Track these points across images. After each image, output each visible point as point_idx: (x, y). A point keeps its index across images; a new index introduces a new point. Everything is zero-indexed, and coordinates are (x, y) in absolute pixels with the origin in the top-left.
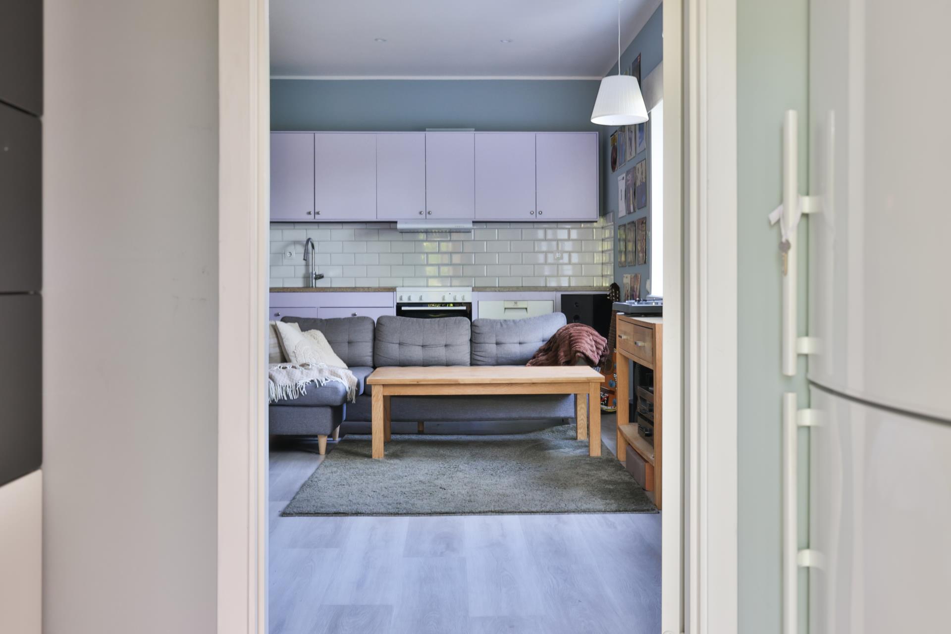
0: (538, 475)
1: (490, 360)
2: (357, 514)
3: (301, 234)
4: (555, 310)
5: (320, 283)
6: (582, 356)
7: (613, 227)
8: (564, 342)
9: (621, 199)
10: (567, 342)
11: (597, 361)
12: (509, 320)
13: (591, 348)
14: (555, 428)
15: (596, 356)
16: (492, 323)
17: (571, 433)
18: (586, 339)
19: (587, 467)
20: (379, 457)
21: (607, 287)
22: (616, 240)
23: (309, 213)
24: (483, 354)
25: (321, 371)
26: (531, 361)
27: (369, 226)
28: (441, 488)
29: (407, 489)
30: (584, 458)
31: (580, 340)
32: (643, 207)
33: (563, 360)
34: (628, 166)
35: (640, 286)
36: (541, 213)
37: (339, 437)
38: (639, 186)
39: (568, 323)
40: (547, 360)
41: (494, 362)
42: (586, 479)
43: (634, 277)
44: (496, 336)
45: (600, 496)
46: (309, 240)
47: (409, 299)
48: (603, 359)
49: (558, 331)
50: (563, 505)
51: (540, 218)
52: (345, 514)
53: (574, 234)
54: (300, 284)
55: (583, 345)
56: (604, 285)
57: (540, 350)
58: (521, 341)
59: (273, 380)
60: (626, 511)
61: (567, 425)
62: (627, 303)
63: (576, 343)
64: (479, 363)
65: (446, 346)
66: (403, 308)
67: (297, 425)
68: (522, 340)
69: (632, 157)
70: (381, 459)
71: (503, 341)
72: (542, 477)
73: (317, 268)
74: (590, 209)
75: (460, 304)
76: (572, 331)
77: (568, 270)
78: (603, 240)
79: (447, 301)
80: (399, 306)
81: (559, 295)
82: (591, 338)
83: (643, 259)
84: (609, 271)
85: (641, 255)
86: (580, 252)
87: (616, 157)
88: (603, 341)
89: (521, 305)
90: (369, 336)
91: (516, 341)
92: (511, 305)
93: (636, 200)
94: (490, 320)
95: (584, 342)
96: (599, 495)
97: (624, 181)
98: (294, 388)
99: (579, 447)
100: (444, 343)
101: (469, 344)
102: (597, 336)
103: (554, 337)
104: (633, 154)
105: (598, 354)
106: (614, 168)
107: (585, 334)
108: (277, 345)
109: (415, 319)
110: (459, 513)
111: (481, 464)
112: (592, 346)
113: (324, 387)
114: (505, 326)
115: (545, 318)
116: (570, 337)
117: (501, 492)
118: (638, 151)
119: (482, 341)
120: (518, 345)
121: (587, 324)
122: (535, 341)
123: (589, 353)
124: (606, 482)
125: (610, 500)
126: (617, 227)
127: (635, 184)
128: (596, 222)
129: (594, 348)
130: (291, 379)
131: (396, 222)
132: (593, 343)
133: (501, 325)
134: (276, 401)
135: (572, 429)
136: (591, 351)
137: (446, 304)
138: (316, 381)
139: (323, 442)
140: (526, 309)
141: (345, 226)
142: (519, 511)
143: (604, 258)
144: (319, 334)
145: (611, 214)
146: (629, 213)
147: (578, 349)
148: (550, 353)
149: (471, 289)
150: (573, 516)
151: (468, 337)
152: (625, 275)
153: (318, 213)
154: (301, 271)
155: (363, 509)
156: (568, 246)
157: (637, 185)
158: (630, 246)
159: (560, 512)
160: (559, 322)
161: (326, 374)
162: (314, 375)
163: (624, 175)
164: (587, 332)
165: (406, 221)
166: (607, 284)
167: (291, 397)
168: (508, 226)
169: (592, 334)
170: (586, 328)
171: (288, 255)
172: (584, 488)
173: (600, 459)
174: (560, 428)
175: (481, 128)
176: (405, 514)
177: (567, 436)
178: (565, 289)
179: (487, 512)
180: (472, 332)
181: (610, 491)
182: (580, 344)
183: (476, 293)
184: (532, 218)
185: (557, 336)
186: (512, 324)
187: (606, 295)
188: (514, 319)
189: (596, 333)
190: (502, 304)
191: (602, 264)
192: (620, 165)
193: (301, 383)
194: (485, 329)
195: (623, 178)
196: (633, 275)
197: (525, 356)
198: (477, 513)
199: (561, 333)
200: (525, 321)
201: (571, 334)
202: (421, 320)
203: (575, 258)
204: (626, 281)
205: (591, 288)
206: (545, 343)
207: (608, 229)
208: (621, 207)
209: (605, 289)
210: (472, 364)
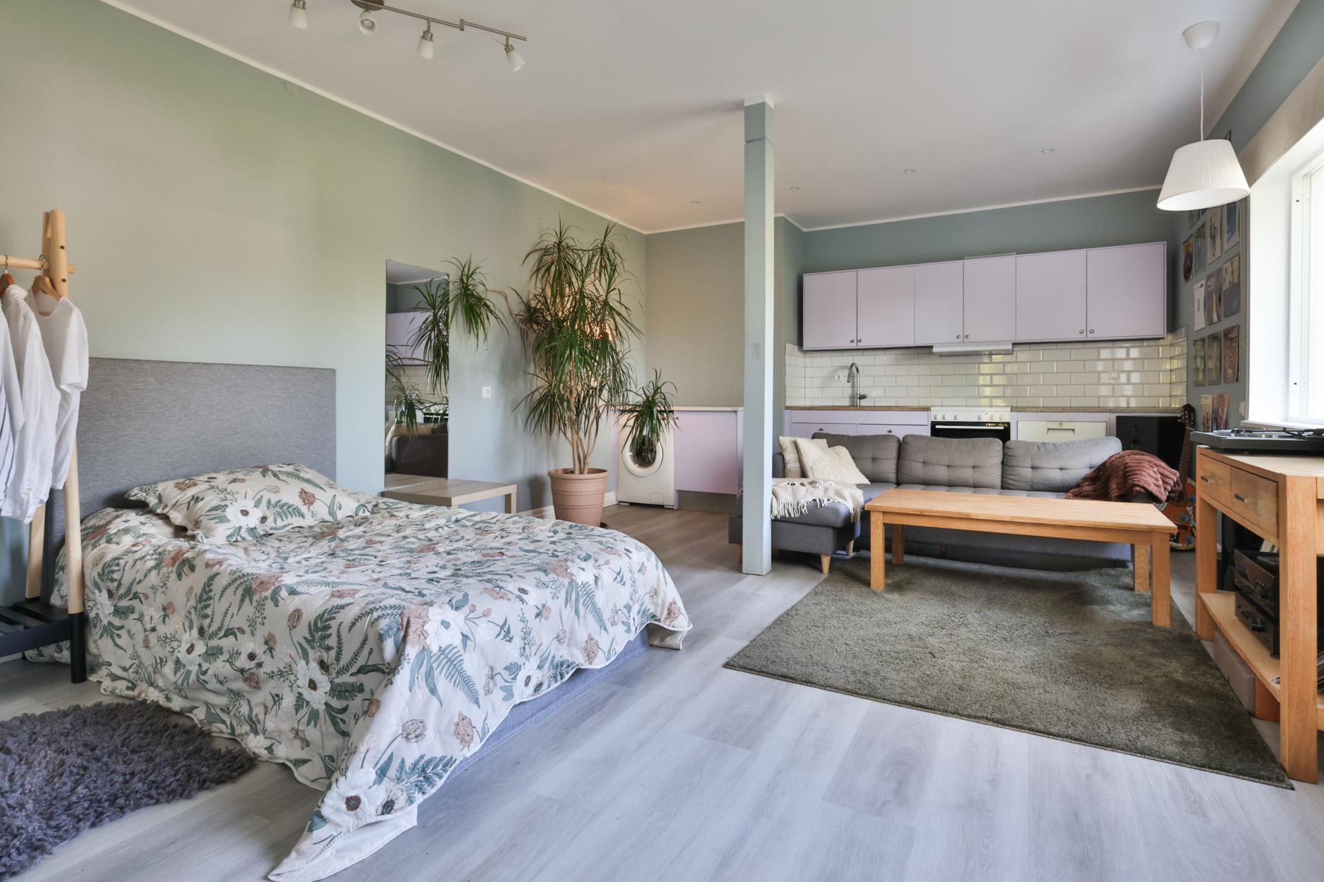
0: (1072, 649)
1: (1023, 485)
2: (808, 682)
3: (847, 360)
4: (1108, 434)
5: (864, 403)
6: (1142, 490)
7: (1185, 343)
8: (1117, 472)
9: (1199, 309)
10: (1121, 473)
11: (1163, 496)
12: (1049, 443)
13: (1156, 482)
14: (1103, 571)
15: (1163, 491)
16: (1028, 445)
17: (1127, 580)
18: (1148, 471)
19: (1149, 647)
20: (878, 588)
21: (1178, 408)
22: (1190, 359)
23: (852, 341)
24: (1016, 478)
25: (826, 490)
26: (1073, 490)
27: (909, 351)
28: (930, 653)
29: (888, 648)
30: (1144, 628)
31: (1139, 472)
32: (1234, 313)
33: (1115, 493)
34: (1210, 269)
35: (1228, 409)
36: (1092, 331)
37: (853, 551)
38: (1227, 289)
39: (1124, 449)
40: (1094, 491)
41: (1029, 487)
42: (1146, 672)
43: (1218, 397)
44: (1032, 460)
45: (1170, 720)
46: (853, 364)
47: (944, 418)
48: (1173, 495)
49: (1110, 457)
50: (1104, 729)
51: (1091, 337)
52: (793, 680)
53: (1135, 353)
54: (847, 403)
55: (1143, 478)
56: (1173, 406)
57: (1086, 479)
58: (1062, 467)
59: (776, 498)
60: (1221, 769)
61: (1120, 569)
62: (1215, 433)
63: (1136, 474)
64: (1012, 487)
65: (974, 467)
66: (937, 427)
67: (798, 542)
68: (1063, 465)
69: (1216, 257)
70: (879, 591)
71: (1040, 465)
72: (1076, 654)
73: (861, 389)
74: (1156, 324)
75: (997, 424)
76: (1128, 460)
77: (1128, 390)
78: (1171, 358)
79: (983, 420)
80: (934, 424)
81: (1113, 417)
82: (1156, 470)
83: (1234, 376)
84: (1180, 390)
85: (1230, 371)
86: (1141, 371)
87: (1191, 264)
88: (1174, 475)
89: (1067, 426)
90: (894, 453)
91: (1055, 466)
92: (1056, 426)
93: (1222, 307)
94: (1026, 442)
95: (1146, 474)
96: (1170, 716)
97: (1203, 288)
98: (795, 506)
99: (1136, 605)
100: (971, 464)
101: (1000, 466)
102: (1164, 468)
103: (1104, 464)
104: (1218, 253)
105: (1165, 489)
106: (1187, 278)
107: (1146, 465)
108: (797, 460)
109: (941, 439)
110: (939, 710)
111: (998, 616)
112: (1156, 479)
113: (825, 507)
114: (1042, 449)
115: (1094, 442)
116: (1126, 468)
117: (1008, 676)
118: (1226, 248)
119: (1015, 464)
120: (1059, 471)
121: (1150, 452)
122: (1080, 466)
123: (1153, 489)
124: (1179, 685)
125: (1189, 735)
126: (1192, 342)
127: (1220, 289)
128: (1163, 338)
129: (1160, 483)
130: (794, 496)
131: (932, 347)
132: (1159, 476)
133: (1039, 448)
134: (778, 517)
135: (1127, 574)
136: (1156, 485)
137: (984, 424)
138: (818, 501)
139: (826, 562)
140: (1073, 430)
141: (888, 352)
142: (1029, 726)
143: (1174, 377)
144: (843, 451)
145: (1183, 329)
146: (1210, 322)
147: (1137, 483)
148: (1098, 483)
149: (1009, 409)
150: (1120, 757)
151: (999, 459)
152: (1204, 396)
153: (860, 341)
154: (848, 391)
155: (820, 675)
156: (1128, 365)
157: (1224, 289)
158: (1211, 364)
159: (1097, 744)
160: (1114, 447)
161: (831, 494)
162: (818, 494)
163: (1203, 282)
164: (1150, 462)
165: (942, 344)
166: (1177, 404)
167: (793, 516)
168: (1054, 346)
169: (1156, 465)
170: (1148, 458)
171: (837, 378)
172: (1142, 694)
173: (1170, 632)
174: (1111, 571)
175: (1021, 251)
176: (866, 695)
177: (1120, 583)
178: (1123, 410)
179: (979, 718)
180: (1004, 454)
181: (1189, 712)
182: (1139, 476)
183: (1015, 414)
184: (1082, 337)
185: (1108, 464)
186: (1052, 447)
187: (1176, 418)
188: (1055, 442)
189: (1163, 464)
190: (1044, 425)
191: (1171, 383)
192: (1196, 271)
193: (803, 502)
194: (1020, 452)
195: (1202, 286)
196: (1216, 396)
197: (1067, 484)
198: (964, 716)
199: (1113, 461)
200: (1068, 445)
201: (1127, 463)
202: (948, 439)
203: (1136, 378)
204: (1205, 403)
205: (1157, 409)
206: (1092, 470)
207: (1178, 346)
208: (1198, 320)
209: (1175, 411)
210: (1003, 488)
